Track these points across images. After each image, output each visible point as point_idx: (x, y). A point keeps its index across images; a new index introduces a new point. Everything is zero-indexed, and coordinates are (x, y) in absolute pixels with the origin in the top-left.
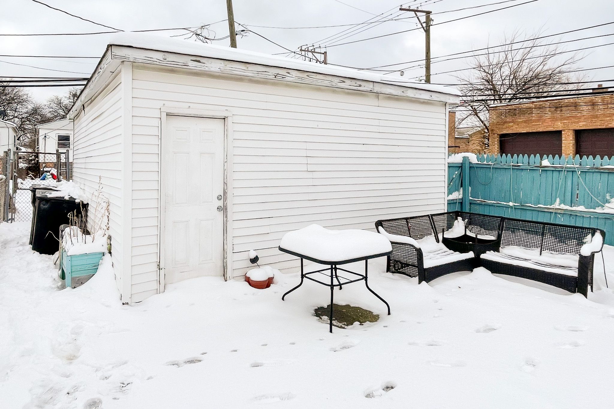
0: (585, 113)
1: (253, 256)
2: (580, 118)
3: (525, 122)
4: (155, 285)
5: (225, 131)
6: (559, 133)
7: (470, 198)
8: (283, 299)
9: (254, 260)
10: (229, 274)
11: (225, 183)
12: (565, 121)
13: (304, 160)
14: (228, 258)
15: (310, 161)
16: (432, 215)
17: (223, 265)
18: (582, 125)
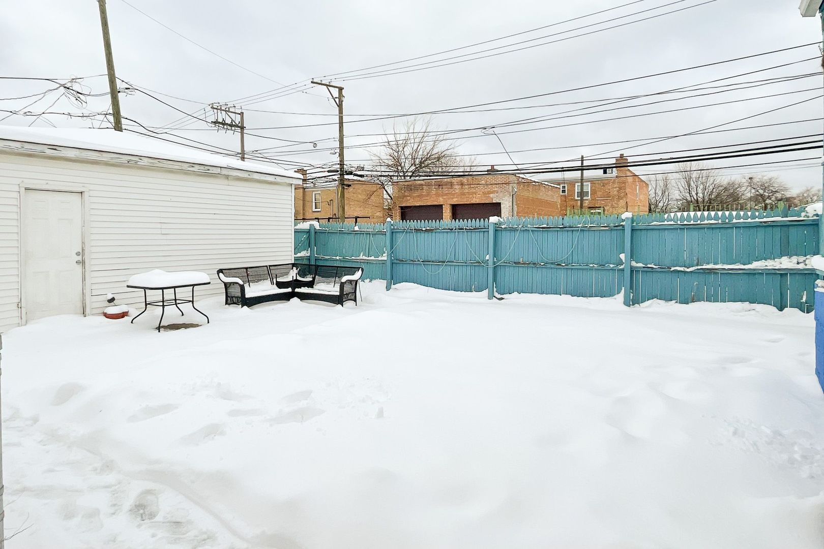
0: (457, 191)
1: (110, 297)
2: (454, 194)
3: (418, 196)
4: (17, 320)
5: (83, 204)
6: (441, 206)
7: (316, 255)
8: (132, 322)
9: (112, 300)
10: (88, 311)
11: (83, 243)
12: (445, 197)
13: (159, 226)
14: (86, 300)
15: (164, 226)
16: (270, 266)
17: (83, 306)
18: (455, 201)
